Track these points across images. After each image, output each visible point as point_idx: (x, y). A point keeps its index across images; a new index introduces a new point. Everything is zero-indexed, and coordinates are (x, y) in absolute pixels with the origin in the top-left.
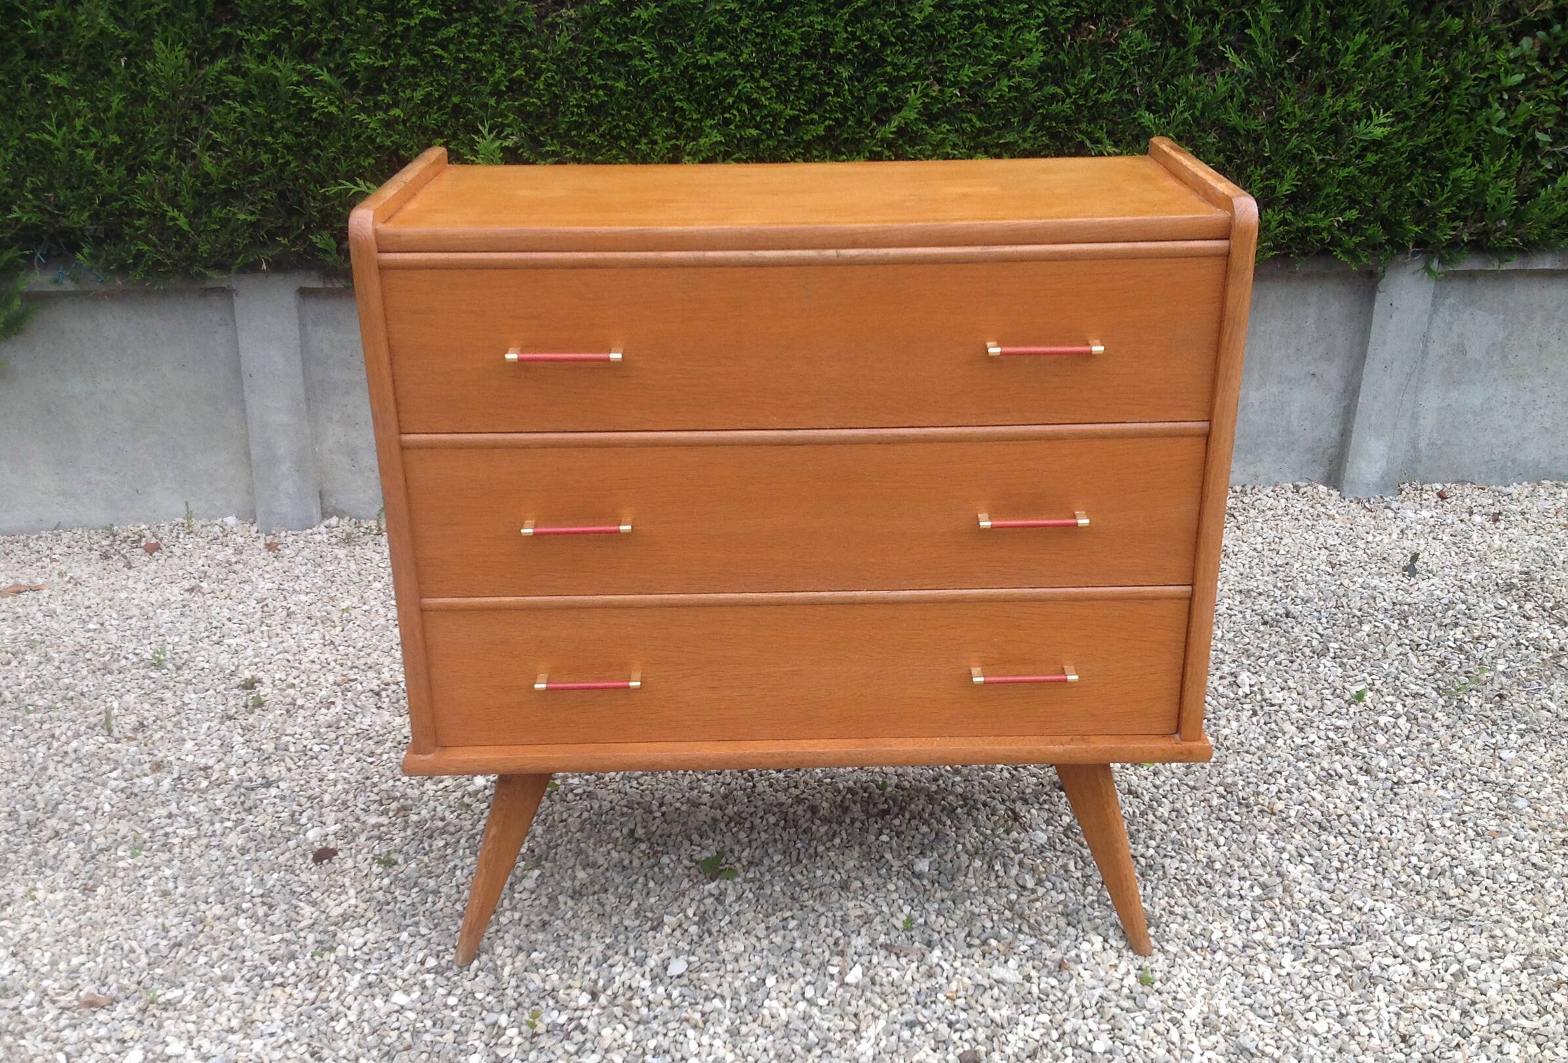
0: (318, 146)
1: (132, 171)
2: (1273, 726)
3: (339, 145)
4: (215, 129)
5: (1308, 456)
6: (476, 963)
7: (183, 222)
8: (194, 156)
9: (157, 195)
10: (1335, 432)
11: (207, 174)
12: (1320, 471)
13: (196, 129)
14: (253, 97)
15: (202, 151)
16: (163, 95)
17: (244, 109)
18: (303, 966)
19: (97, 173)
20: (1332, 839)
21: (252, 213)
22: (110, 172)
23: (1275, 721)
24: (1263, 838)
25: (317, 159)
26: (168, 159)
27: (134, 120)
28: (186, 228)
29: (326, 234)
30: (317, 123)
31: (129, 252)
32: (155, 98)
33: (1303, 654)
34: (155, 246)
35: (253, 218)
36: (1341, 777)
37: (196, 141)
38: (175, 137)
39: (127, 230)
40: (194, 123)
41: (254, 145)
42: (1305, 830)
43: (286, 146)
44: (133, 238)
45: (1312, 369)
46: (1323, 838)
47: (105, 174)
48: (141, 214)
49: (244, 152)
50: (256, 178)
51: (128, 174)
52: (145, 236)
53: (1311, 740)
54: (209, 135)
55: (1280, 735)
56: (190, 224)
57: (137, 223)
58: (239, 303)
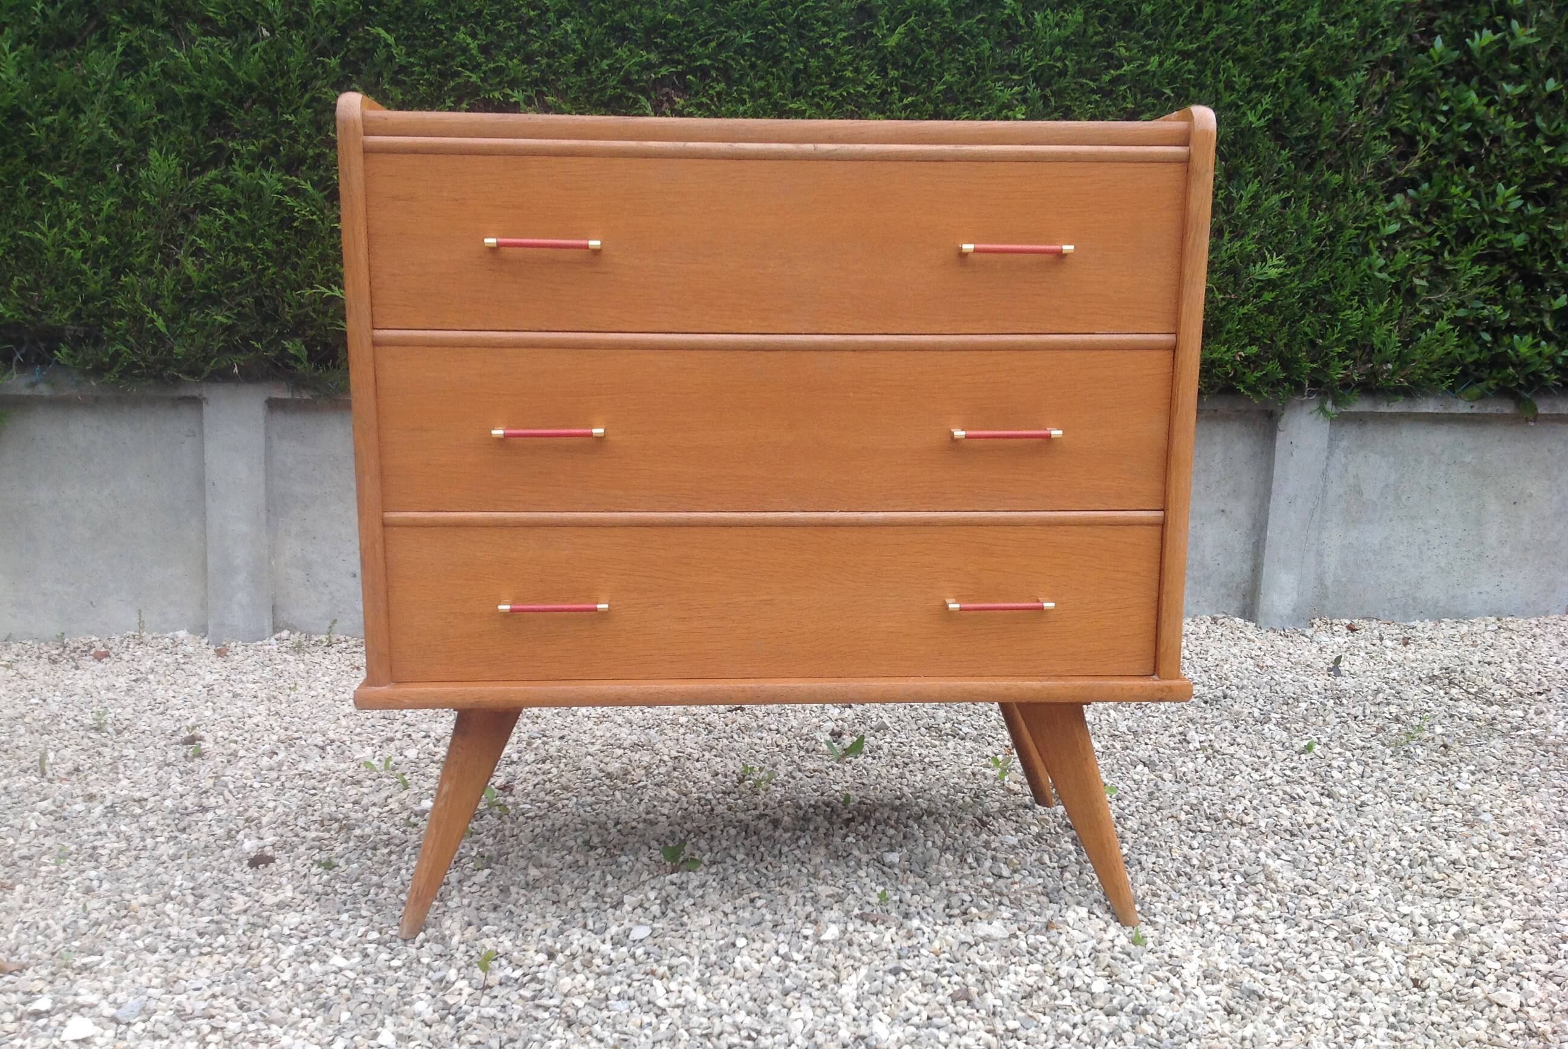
0: (297, 254)
1: (116, 273)
2: (1229, 767)
3: (316, 253)
4: (200, 236)
5: (1223, 591)
6: (422, 936)
7: (160, 323)
8: (177, 262)
9: (138, 298)
10: (1247, 567)
11: (189, 278)
12: (1235, 604)
13: (182, 236)
14: (238, 207)
15: (186, 256)
16: (153, 201)
17: (228, 217)
18: (233, 939)
19: (82, 273)
20: (1306, 842)
21: (228, 317)
22: (95, 273)
23: (1230, 764)
24: (1237, 842)
25: (295, 266)
26: (152, 263)
27: (123, 224)
28: (163, 330)
29: (298, 341)
30: (298, 231)
31: (106, 353)
32: (146, 204)
33: (1246, 722)
34: (132, 349)
35: (230, 322)
36: (1304, 799)
37: (179, 247)
38: (161, 243)
39: (106, 331)
40: (181, 230)
41: (236, 251)
42: (1277, 836)
43: (266, 252)
44: (111, 339)
45: (1222, 507)
46: (1297, 842)
47: (90, 273)
48: (121, 315)
49: (226, 257)
50: (235, 284)
51: (113, 276)
52: (123, 335)
53: (1268, 776)
54: (194, 241)
56: (168, 327)
57: (116, 323)
58: (207, 410)
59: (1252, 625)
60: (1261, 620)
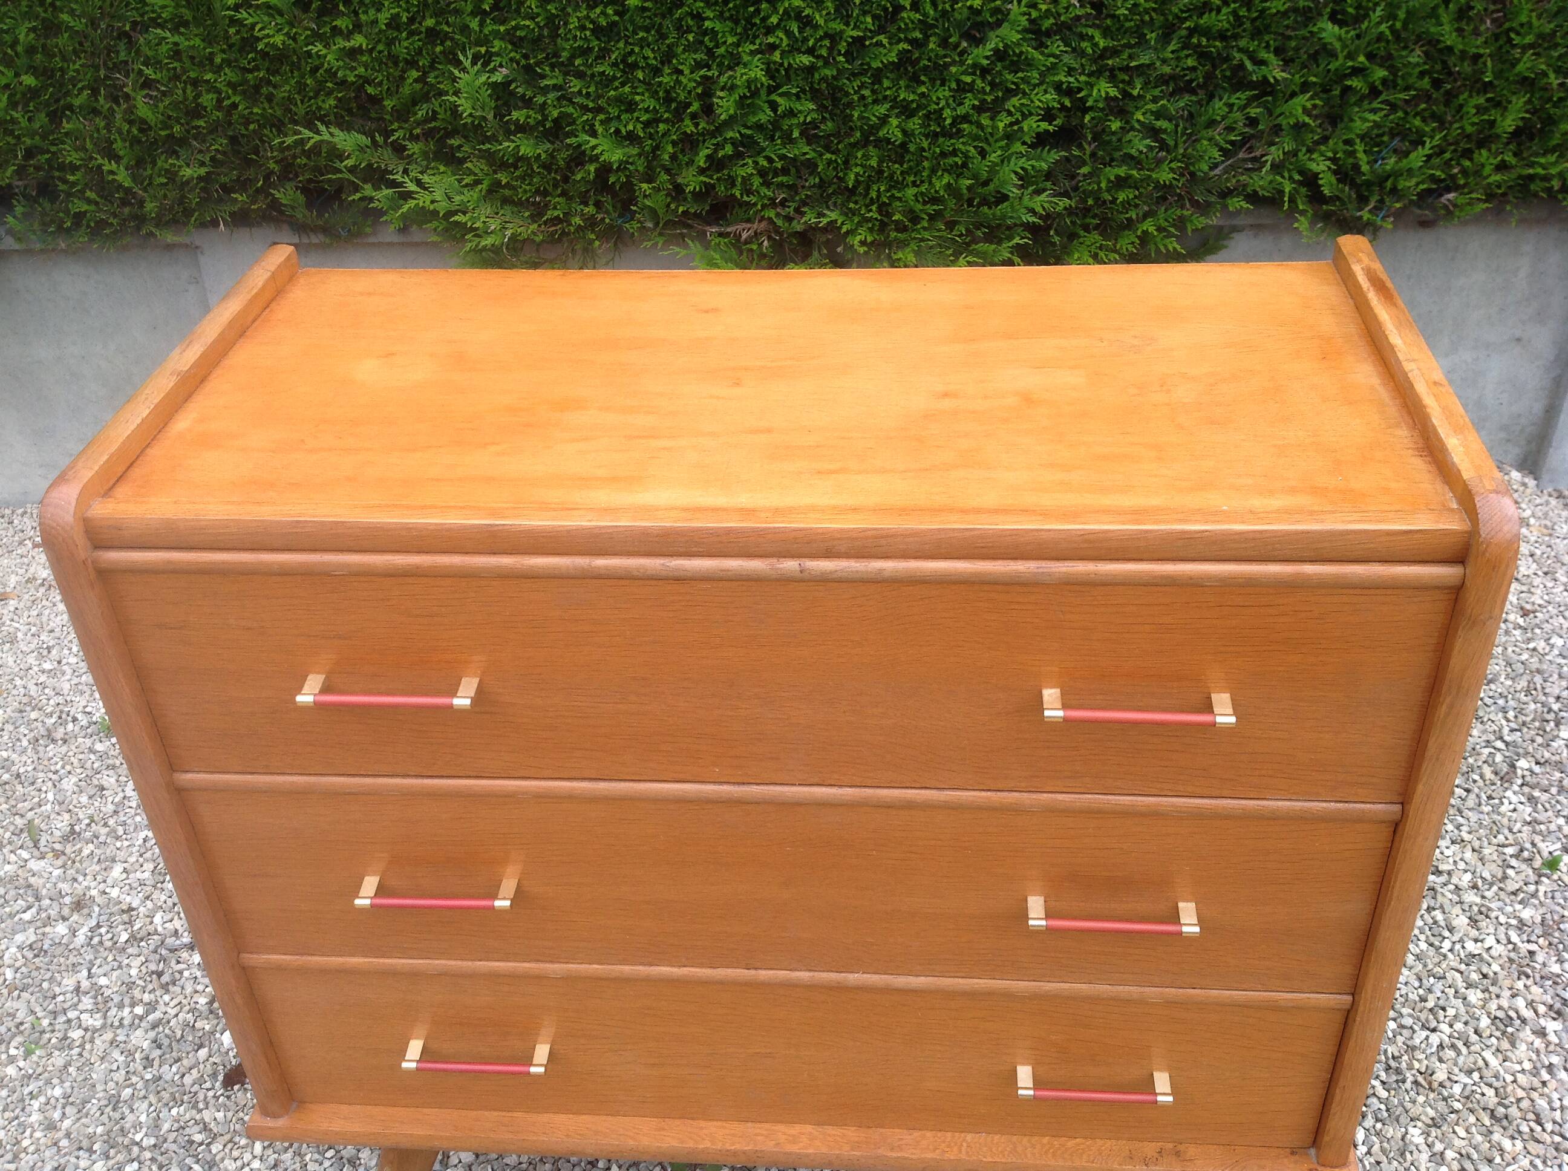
0: (269, 83)
1: (55, 117)
2: (1439, 916)
3: (293, 82)
4: (146, 64)
5: (1503, 435)
7: (123, 177)
8: (127, 97)
9: (89, 146)
10: (1538, 408)
11: (143, 121)
12: (1515, 452)
13: (126, 62)
14: (186, 24)
15: (134, 90)
16: (78, 25)
17: (176, 39)
19: (13, 121)
20: (1507, 1144)
21: (202, 164)
22: (30, 120)
23: (1442, 907)
24: (1416, 1135)
25: (270, 98)
26: (97, 100)
27: (49, 54)
28: (127, 183)
29: (290, 186)
30: (264, 55)
31: (67, 212)
32: (69, 28)
33: (1482, 776)
34: (97, 203)
35: (203, 171)
36: (1524, 1021)
37: (127, 76)
38: (102, 73)
39: (62, 187)
40: (123, 56)
41: (195, 83)
42: (1472, 1119)
43: (230, 84)
44: (69, 195)
45: (1518, 333)
46: (1496, 1137)
47: (24, 123)
48: (74, 168)
49: (184, 91)
50: (201, 123)
51: (51, 121)
52: (82, 191)
53: (1487, 946)
54: (140, 72)
55: (1446, 934)
56: (134, 178)
57: (71, 178)
58: (203, 260)
59: (1531, 482)
60: (1546, 477)
